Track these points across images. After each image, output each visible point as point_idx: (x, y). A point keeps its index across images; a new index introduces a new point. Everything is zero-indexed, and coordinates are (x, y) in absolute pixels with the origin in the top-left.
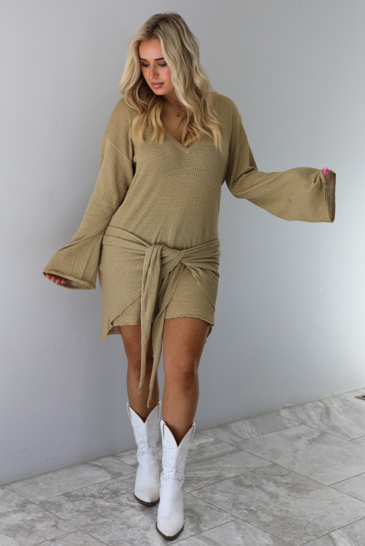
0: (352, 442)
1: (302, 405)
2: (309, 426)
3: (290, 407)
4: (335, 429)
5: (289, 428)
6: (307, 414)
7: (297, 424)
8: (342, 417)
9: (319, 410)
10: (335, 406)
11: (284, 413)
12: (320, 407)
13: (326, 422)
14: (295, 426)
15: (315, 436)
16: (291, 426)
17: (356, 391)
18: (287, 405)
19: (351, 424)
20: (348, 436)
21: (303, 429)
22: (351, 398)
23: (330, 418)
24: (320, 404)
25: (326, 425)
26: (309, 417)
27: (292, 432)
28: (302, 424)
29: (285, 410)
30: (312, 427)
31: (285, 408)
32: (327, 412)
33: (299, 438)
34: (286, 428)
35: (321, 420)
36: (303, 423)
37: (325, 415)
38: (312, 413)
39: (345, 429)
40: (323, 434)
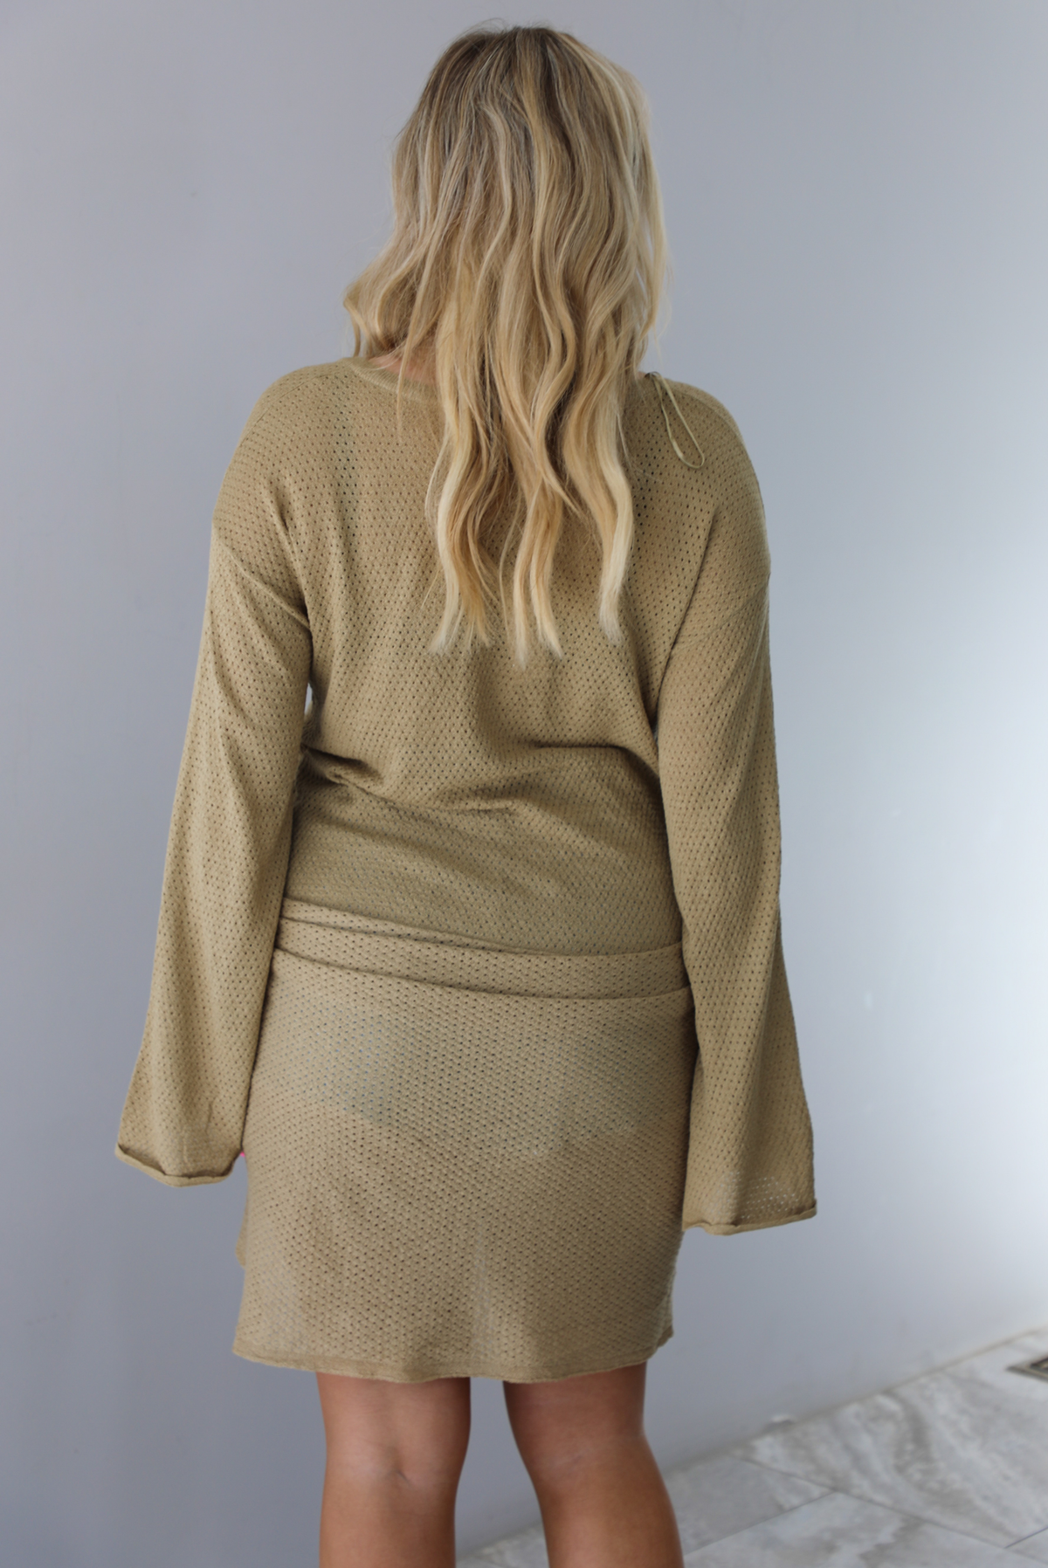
0: (1018, 1552)
1: (827, 1412)
2: (860, 1497)
3: (786, 1426)
4: (952, 1501)
5: (793, 1509)
6: (847, 1448)
7: (816, 1491)
8: (971, 1453)
9: (889, 1430)
10: (943, 1409)
11: (768, 1449)
12: (890, 1416)
13: (917, 1476)
14: (810, 1501)
15: (885, 1536)
16: (795, 1501)
17: (1008, 1343)
18: (778, 1418)
19: (1006, 1478)
20: (999, 1528)
21: (837, 1512)
22: (992, 1371)
23: (927, 1459)
24: (891, 1405)
25: (920, 1487)
26: (858, 1460)
27: (800, 1526)
28: (834, 1489)
29: (768, 1439)
30: (871, 1501)
31: (771, 1428)
32: (917, 1434)
33: (830, 1548)
34: (781, 1511)
35: (900, 1469)
36: (838, 1486)
37: (910, 1447)
38: (865, 1443)
39: (985, 1498)
40: (912, 1525)
